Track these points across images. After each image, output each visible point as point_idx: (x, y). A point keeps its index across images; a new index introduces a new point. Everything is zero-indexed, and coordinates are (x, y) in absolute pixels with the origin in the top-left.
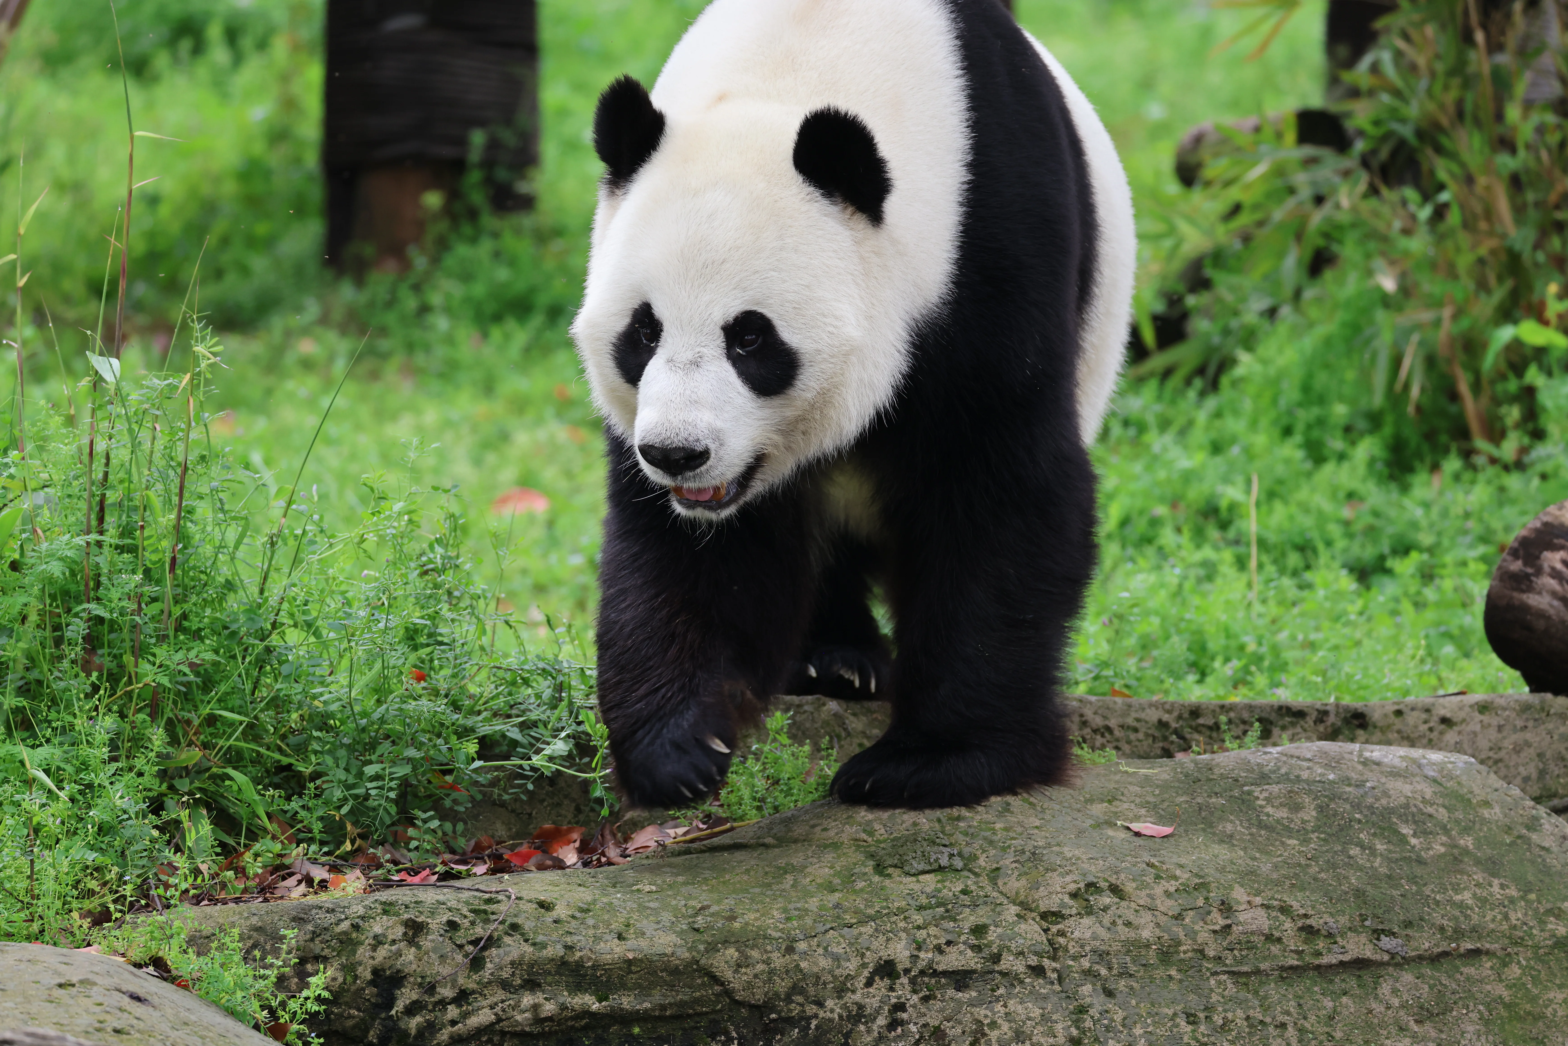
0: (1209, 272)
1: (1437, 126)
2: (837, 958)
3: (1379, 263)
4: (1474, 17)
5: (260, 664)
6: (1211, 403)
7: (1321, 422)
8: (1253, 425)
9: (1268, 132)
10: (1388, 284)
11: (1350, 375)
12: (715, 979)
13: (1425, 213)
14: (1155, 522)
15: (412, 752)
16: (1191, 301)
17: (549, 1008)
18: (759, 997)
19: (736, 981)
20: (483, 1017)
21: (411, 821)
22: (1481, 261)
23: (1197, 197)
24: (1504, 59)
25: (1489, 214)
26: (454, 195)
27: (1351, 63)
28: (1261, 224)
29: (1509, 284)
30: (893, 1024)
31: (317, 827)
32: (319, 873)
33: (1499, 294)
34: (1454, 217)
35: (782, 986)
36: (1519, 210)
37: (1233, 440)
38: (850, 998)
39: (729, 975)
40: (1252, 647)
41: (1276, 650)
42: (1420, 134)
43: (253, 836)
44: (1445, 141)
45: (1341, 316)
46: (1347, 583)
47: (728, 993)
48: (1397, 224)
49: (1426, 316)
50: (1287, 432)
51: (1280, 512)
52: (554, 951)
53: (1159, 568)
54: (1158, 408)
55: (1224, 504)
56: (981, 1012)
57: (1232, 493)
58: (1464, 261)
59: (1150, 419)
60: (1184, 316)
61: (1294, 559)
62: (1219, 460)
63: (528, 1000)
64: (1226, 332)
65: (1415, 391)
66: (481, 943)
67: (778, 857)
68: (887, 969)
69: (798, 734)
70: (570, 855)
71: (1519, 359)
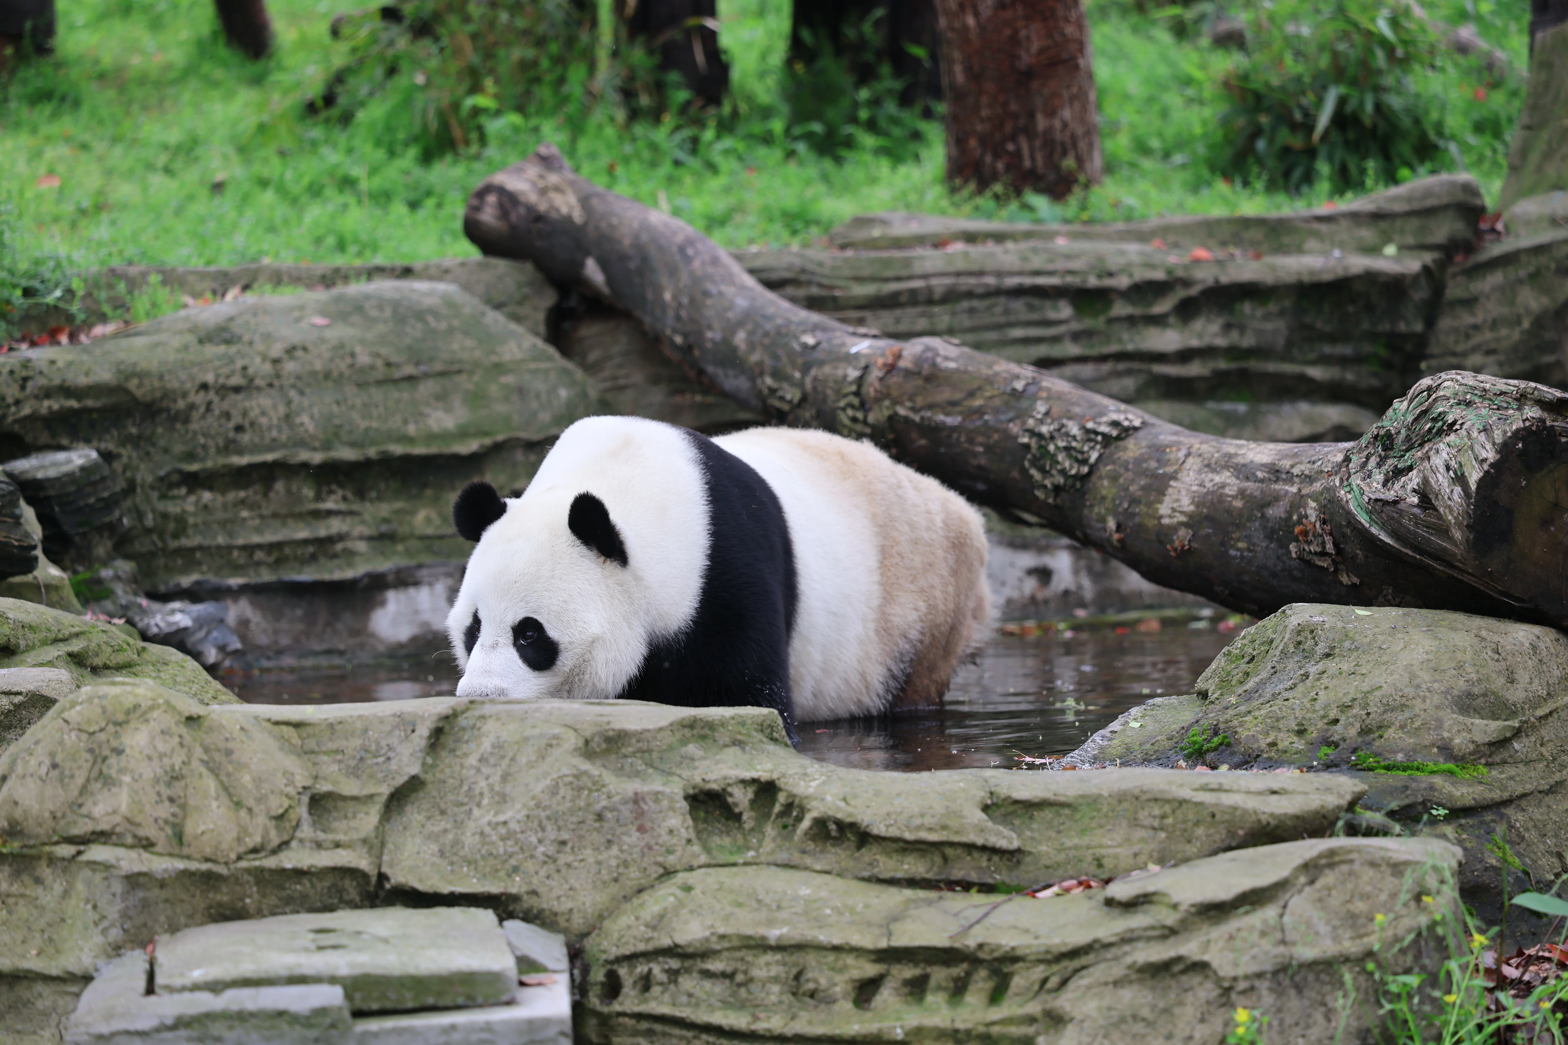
0: (345, 76)
1: (439, 13)
2: (182, 382)
3: (417, 72)
6: (346, 133)
7: (394, 139)
8: (365, 141)
9: (368, 16)
10: (421, 80)
11: (405, 120)
12: (129, 392)
13: (436, 50)
14: (323, 185)
16: (337, 89)
17: (56, 406)
18: (148, 400)
19: (139, 393)
20: (26, 411)
22: (460, 70)
23: (339, 43)
25: (463, 50)
26: (18, 48)
28: (366, 55)
29: (471, 79)
30: (208, 410)
33: (467, 83)
34: (448, 52)
35: (158, 395)
36: (475, 49)
37: (356, 148)
39: (135, 390)
40: (364, 239)
41: (374, 240)
42: (433, 16)
44: (443, 19)
45: (400, 95)
46: (405, 210)
47: (135, 398)
48: (424, 55)
49: (437, 94)
50: (379, 144)
51: (377, 180)
52: (57, 382)
53: (324, 205)
54: (324, 135)
55: (352, 177)
56: (247, 404)
57: (355, 172)
58: (453, 70)
59: (320, 140)
60: (335, 95)
61: (383, 200)
62: (350, 157)
63: (46, 403)
64: (352, 102)
65: (433, 126)
66: (25, 379)
67: (155, 338)
68: (204, 387)
69: (164, 283)
70: (64, 339)
71: (476, 111)
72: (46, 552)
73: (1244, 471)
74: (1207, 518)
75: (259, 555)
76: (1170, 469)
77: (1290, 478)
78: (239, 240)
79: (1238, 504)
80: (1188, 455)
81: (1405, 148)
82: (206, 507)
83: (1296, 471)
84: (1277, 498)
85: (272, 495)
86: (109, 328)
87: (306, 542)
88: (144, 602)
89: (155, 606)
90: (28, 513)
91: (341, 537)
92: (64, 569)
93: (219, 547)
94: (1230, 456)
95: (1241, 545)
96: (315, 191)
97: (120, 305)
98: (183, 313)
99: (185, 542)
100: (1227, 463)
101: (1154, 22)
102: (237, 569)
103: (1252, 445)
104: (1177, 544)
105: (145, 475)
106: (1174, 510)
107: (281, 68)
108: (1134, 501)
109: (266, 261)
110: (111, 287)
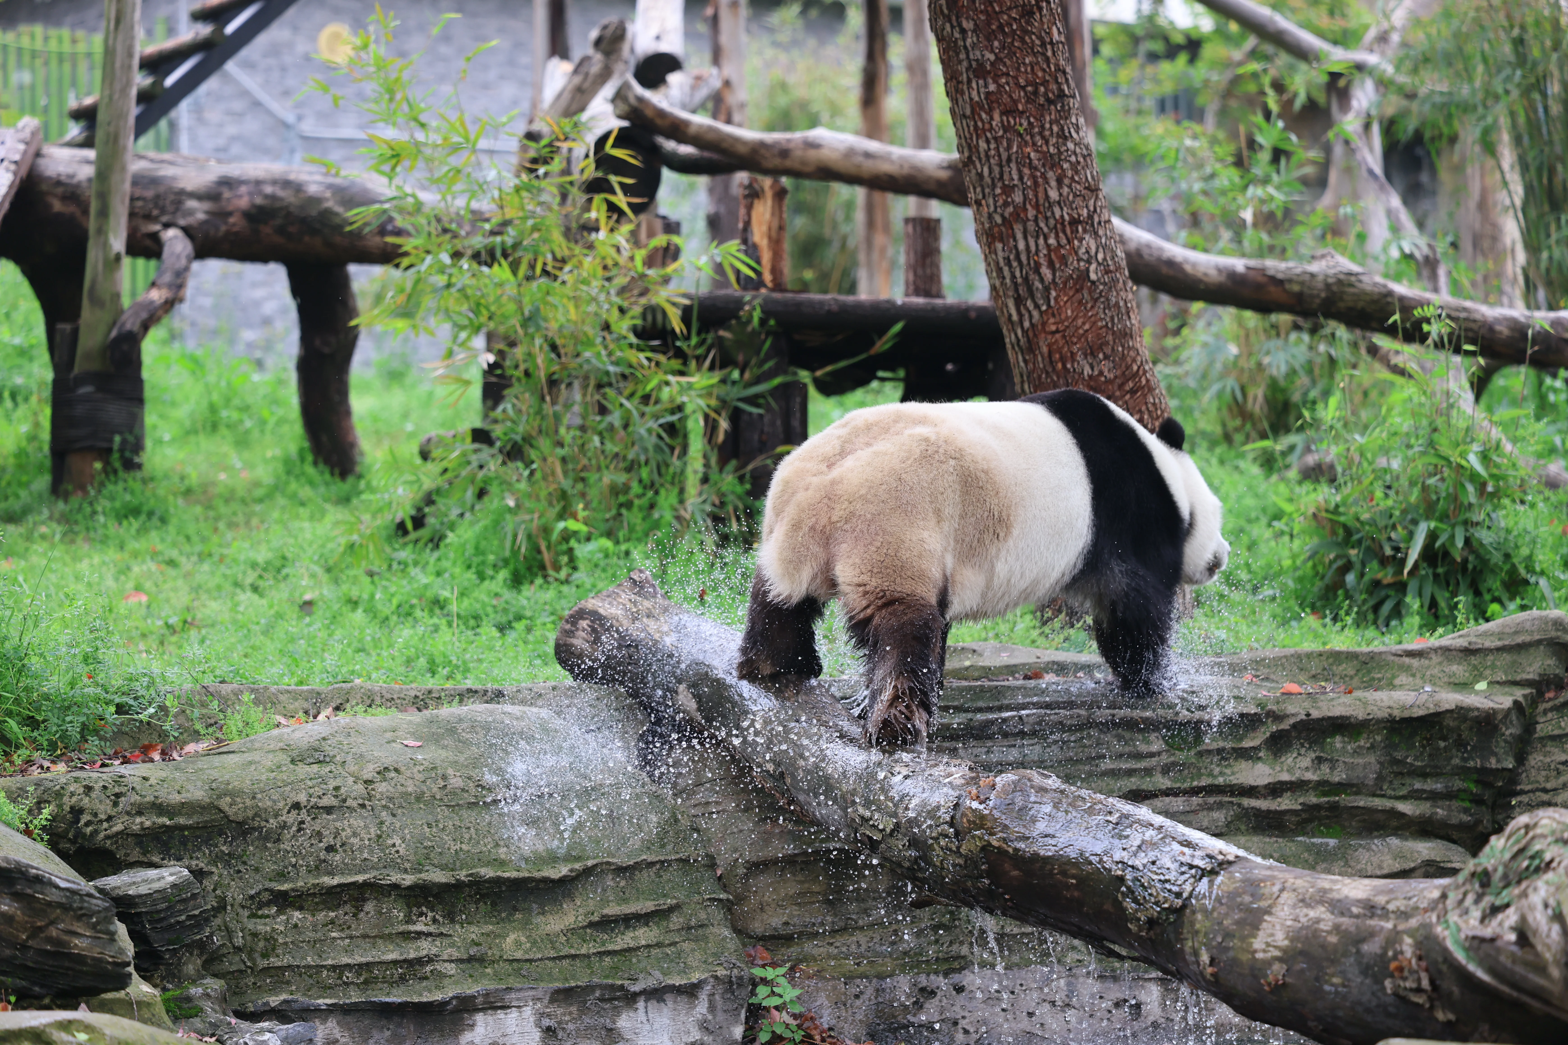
0: (434, 497)
1: (531, 437)
2: (274, 801)
3: (507, 494)
4: (546, 390)
5: (20, 672)
6: (436, 554)
7: (483, 563)
8: (454, 564)
9: (459, 438)
10: (511, 503)
11: (496, 543)
12: (221, 811)
13: (526, 473)
14: (412, 606)
15: (85, 711)
16: (427, 510)
17: (148, 824)
18: (240, 818)
19: (230, 812)
20: (119, 827)
21: (86, 741)
22: (550, 494)
23: (430, 465)
24: (558, 408)
25: (553, 473)
26: (107, 463)
27: (494, 407)
28: (456, 477)
29: (562, 503)
30: (299, 830)
31: (45, 743)
32: (46, 764)
33: (558, 508)
34: (538, 475)
35: (250, 813)
36: (565, 473)
37: (446, 571)
38: (280, 819)
39: (227, 809)
40: (455, 662)
41: (465, 662)
42: (524, 439)
43: (17, 747)
44: (534, 442)
45: (491, 517)
46: (495, 633)
47: (227, 817)
48: (515, 478)
49: (527, 517)
50: (469, 567)
51: (466, 602)
52: (150, 798)
53: (414, 627)
54: (413, 556)
55: (442, 598)
56: (338, 824)
57: (445, 594)
58: (543, 494)
59: (410, 561)
60: (424, 516)
61: (472, 622)
62: (439, 580)
63: (138, 820)
64: (442, 523)
65: (523, 550)
66: (118, 795)
67: (248, 757)
68: (296, 806)
69: (257, 702)
70: (156, 756)
71: (567, 536)
72: (137, 968)
73: (1339, 907)
74: (1302, 953)
75: (348, 975)
76: (1264, 904)
77: (1385, 914)
78: (330, 660)
79: (1333, 939)
80: (1282, 890)
81: (1495, 584)
82: (296, 926)
83: (1391, 907)
84: (1372, 934)
85: (362, 915)
86: (201, 746)
87: (395, 962)
88: (233, 1021)
89: (244, 1025)
90: (121, 929)
91: (430, 960)
92: (155, 986)
93: (309, 967)
94: (1325, 891)
95: (1335, 980)
96: (405, 612)
97: (212, 724)
98: (276, 732)
99: (274, 961)
100: (1322, 898)
101: (1242, 456)
102: (326, 989)
103: (1347, 881)
104: (1271, 978)
105: (235, 893)
106: (1268, 944)
107: (370, 488)
108: (1228, 935)
109: (358, 681)
110: (203, 705)
